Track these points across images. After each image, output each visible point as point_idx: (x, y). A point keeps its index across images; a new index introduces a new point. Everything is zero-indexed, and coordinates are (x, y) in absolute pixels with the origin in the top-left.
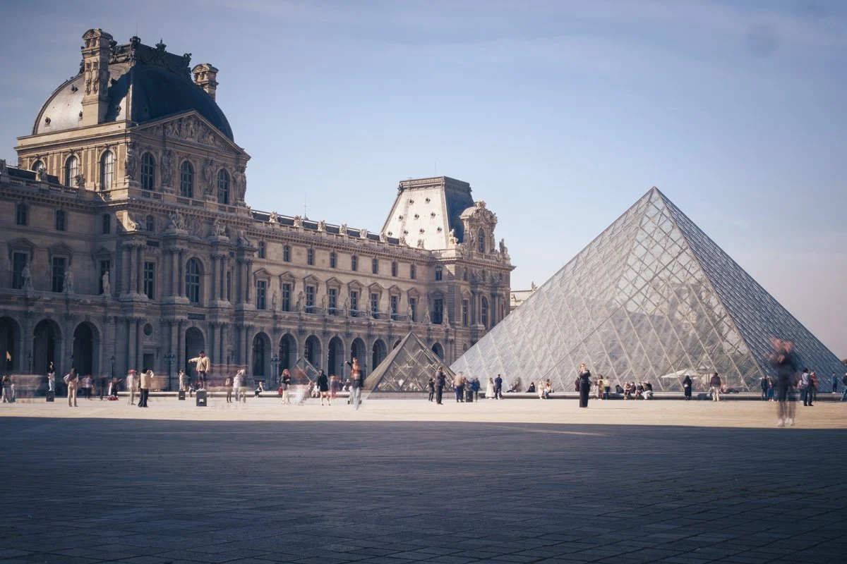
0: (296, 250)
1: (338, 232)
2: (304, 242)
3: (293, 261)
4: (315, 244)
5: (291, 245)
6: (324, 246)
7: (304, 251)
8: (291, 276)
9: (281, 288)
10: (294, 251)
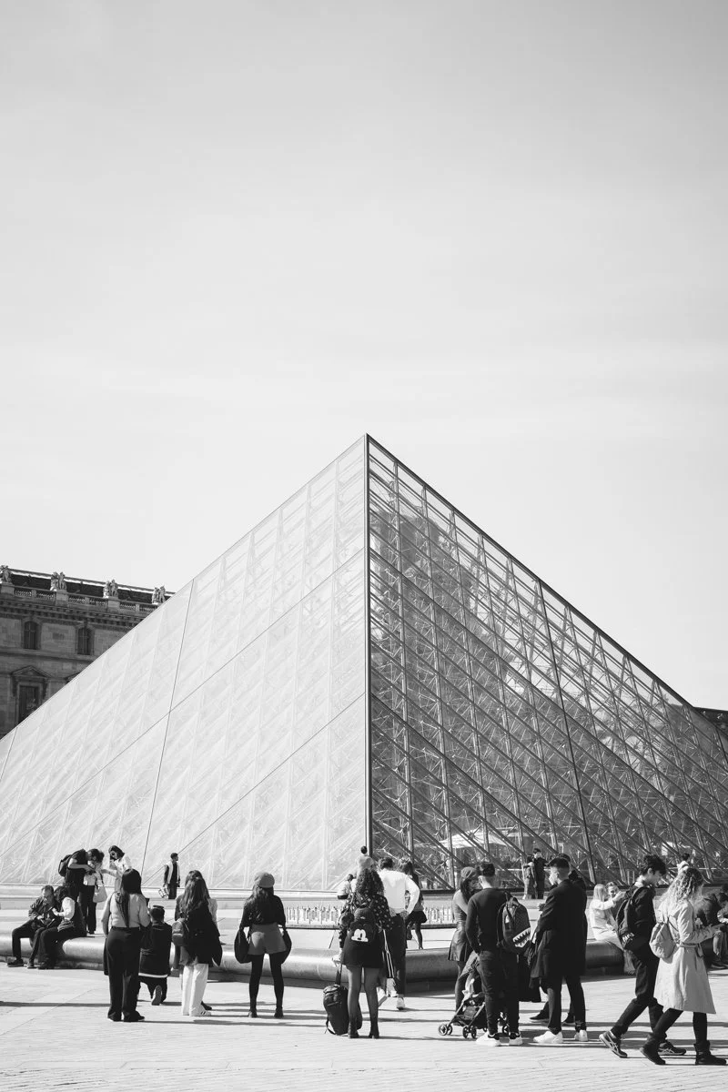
0: (50, 629)
1: (150, 601)
2: (66, 617)
3: (43, 648)
4: (92, 620)
5: (38, 622)
6: (112, 622)
7: (70, 632)
8: (38, 674)
9: (14, 692)
10: (46, 632)
